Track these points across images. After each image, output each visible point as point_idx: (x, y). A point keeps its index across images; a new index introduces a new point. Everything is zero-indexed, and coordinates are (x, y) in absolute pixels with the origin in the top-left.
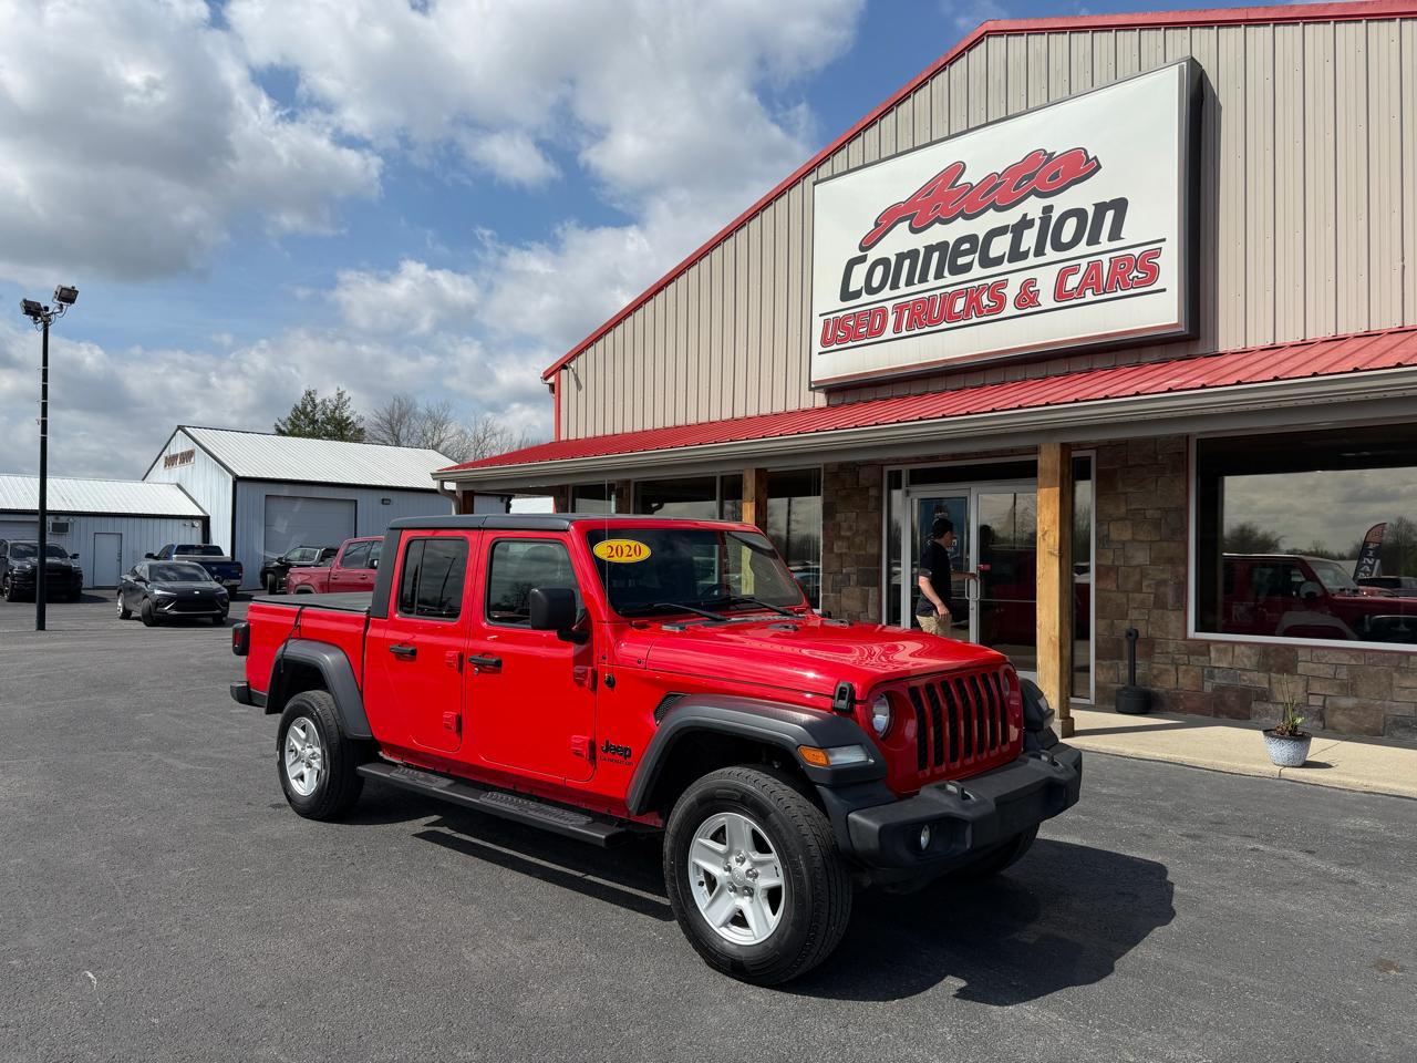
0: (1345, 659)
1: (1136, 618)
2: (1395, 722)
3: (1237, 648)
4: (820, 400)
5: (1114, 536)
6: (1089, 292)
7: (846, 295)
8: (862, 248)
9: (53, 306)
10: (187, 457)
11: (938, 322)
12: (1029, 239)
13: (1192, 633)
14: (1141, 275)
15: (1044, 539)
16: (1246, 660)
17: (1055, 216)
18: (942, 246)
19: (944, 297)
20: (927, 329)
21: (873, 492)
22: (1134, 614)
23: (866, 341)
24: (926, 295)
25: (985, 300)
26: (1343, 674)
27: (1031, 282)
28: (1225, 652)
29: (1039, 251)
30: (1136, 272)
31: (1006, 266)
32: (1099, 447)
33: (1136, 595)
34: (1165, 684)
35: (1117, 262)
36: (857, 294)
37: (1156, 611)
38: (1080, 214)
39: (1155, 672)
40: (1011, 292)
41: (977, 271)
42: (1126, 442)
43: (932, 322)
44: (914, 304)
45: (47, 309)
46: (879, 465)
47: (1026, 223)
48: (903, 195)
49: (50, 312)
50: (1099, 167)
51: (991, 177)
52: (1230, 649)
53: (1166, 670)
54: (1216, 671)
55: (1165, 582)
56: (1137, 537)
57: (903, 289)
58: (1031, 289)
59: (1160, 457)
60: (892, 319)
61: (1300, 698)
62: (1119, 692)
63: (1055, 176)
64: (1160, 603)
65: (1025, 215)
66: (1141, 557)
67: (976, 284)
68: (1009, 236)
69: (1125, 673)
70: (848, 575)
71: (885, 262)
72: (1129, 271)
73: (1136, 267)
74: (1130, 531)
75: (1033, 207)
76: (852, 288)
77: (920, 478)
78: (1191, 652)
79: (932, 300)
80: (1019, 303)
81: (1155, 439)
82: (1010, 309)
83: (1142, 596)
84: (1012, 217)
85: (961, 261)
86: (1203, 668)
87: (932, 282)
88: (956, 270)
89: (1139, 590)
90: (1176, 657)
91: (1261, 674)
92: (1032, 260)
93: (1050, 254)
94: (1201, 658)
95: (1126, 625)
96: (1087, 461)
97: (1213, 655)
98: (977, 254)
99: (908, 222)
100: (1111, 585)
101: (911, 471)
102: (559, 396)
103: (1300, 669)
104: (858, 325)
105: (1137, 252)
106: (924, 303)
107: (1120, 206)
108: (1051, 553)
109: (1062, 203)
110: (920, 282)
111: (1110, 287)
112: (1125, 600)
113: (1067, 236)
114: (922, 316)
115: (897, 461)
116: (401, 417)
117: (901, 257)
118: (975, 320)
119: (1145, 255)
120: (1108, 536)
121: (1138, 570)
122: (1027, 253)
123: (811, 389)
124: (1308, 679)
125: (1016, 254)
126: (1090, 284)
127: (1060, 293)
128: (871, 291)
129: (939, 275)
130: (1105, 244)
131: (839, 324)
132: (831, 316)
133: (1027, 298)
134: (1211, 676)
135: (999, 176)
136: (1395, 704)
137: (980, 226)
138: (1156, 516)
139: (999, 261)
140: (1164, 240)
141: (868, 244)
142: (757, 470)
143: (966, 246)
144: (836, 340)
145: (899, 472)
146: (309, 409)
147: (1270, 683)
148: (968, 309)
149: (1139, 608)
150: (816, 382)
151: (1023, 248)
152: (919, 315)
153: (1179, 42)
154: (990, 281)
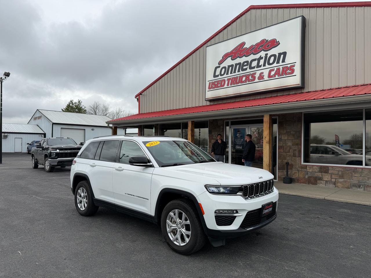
0: (341, 169)
1: (289, 160)
2: (353, 185)
3: (314, 167)
4: (208, 103)
5: (283, 138)
6: (277, 76)
7: (215, 76)
8: (219, 64)
11: (238, 83)
12: (262, 62)
13: (302, 163)
14: (290, 72)
15: (265, 139)
16: (316, 170)
17: (268, 56)
18: (240, 64)
19: (240, 77)
20: (235, 85)
21: (221, 127)
22: (288, 158)
23: (220, 88)
24: (235, 76)
25: (250, 78)
26: (340, 173)
27: (262, 73)
28: (311, 168)
29: (264, 65)
30: (288, 71)
31: (256, 69)
32: (279, 115)
33: (288, 153)
34: (296, 176)
35: (284, 68)
36: (218, 76)
37: (293, 157)
38: (274, 56)
39: (293, 173)
40: (257, 75)
41: (248, 70)
42: (286, 114)
44: (232, 79)
45: (2, 78)
46: (223, 120)
47: (261, 58)
48: (230, 50)
50: (279, 44)
51: (252, 46)
52: (312, 167)
53: (296, 172)
54: (309, 172)
55: (295, 150)
56: (289, 139)
57: (230, 75)
58: (262, 75)
59: (295, 118)
60: (226, 82)
61: (329, 179)
62: (284, 178)
63: (269, 46)
64: (294, 155)
65: (261, 56)
66: (290, 144)
67: (248, 73)
68: (257, 61)
69: (286, 173)
71: (225, 68)
72: (287, 70)
73: (289, 69)
74: (287, 137)
75: (263, 54)
76: (217, 74)
77: (233, 123)
78: (302, 168)
79: (237, 77)
80: (259, 78)
81: (293, 113)
82: (257, 80)
83: (290, 154)
84: (257, 56)
85: (244, 68)
86: (305, 172)
87: (237, 73)
88: (243, 70)
89: (289, 152)
90: (299, 169)
91: (320, 173)
92: (262, 68)
93: (267, 66)
94: (305, 169)
95: (286, 161)
96: (276, 119)
97: (308, 168)
98: (248, 66)
99: (231, 57)
100: (282, 151)
101: (231, 122)
102: (140, 102)
103: (329, 172)
104: (218, 84)
105: (289, 66)
106: (235, 78)
107: (285, 54)
108: (267, 143)
109: (270, 53)
110: (234, 73)
111: (282, 75)
112: (285, 155)
113: (271, 61)
114: (235, 82)
115: (228, 119)
116: (97, 107)
117: (229, 66)
118: (248, 83)
119: (291, 66)
120: (281, 138)
121: (289, 147)
122: (261, 65)
123: (205, 100)
124: (332, 174)
125: (258, 66)
126: (277, 74)
127: (269, 76)
128: (221, 75)
129: (239, 71)
130: (281, 63)
131: (213, 83)
132: (211, 82)
133: (261, 77)
134: (307, 174)
135: (254, 46)
136: (353, 181)
137: (249, 58)
138: (293, 133)
139: (254, 68)
140: (296, 63)
141: (221, 63)
142: (192, 121)
143: (246, 64)
144: (212, 88)
145: (228, 122)
146: (71, 105)
147: (322, 175)
148: (246, 80)
149: (289, 156)
150: (206, 99)
151: (260, 64)
152: (233, 81)
153: (300, 12)
154: (252, 73)
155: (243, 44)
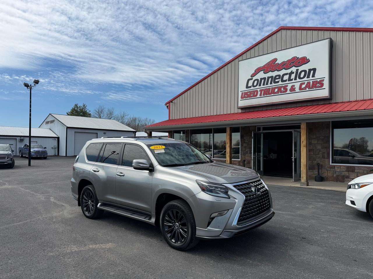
1: (318, 161)
3: (341, 167)
4: (240, 111)
6: (307, 89)
7: (247, 87)
8: (251, 77)
9: (33, 85)
10: (52, 122)
11: (271, 94)
12: (293, 76)
13: (331, 164)
14: (319, 85)
15: (303, 143)
16: (343, 169)
17: (299, 71)
18: (272, 77)
19: (272, 88)
20: (268, 95)
22: (317, 160)
23: (253, 98)
24: (268, 88)
25: (282, 89)
27: (294, 86)
28: (339, 167)
29: (295, 79)
30: (318, 84)
31: (287, 82)
33: (318, 155)
34: (325, 175)
35: (314, 82)
36: (250, 87)
37: (323, 159)
38: (305, 71)
39: (323, 172)
40: (289, 88)
41: (280, 83)
43: (269, 94)
44: (265, 90)
45: (31, 85)
47: (292, 73)
48: (262, 65)
49: (32, 86)
50: (309, 61)
51: (284, 62)
52: (340, 167)
53: (325, 172)
54: (337, 172)
55: (324, 153)
56: (318, 143)
57: (262, 86)
59: (323, 125)
60: (259, 93)
62: (315, 177)
63: (299, 62)
64: (323, 157)
65: (292, 71)
66: (319, 147)
67: (280, 86)
68: (288, 76)
69: (317, 172)
70: (247, 151)
71: (257, 80)
73: (318, 82)
74: (316, 141)
75: (294, 69)
76: (249, 85)
78: (331, 168)
79: (270, 88)
80: (291, 90)
81: (322, 122)
82: (288, 92)
83: (319, 156)
84: (289, 71)
85: (276, 80)
86: (334, 171)
87: (269, 85)
88: (275, 82)
89: (319, 154)
90: (327, 169)
91: (347, 172)
92: (294, 81)
93: (298, 80)
94: (333, 169)
95: (316, 162)
97: (336, 168)
98: (280, 79)
99: (263, 71)
100: (312, 153)
101: (263, 127)
102: (170, 109)
103: (356, 171)
104: (250, 94)
105: (318, 80)
107: (314, 70)
108: (304, 146)
109: (301, 69)
110: (266, 85)
111: (312, 88)
112: (315, 157)
113: (302, 76)
114: (267, 92)
115: (260, 126)
117: (261, 79)
118: (280, 94)
119: (321, 81)
120: (311, 142)
121: (318, 150)
123: (238, 109)
125: (290, 79)
126: (308, 87)
127: (300, 88)
128: (254, 86)
129: (271, 83)
130: (311, 78)
131: (246, 94)
132: (243, 92)
133: (293, 89)
134: (335, 173)
135: (286, 62)
137: (281, 73)
138: (322, 138)
139: (286, 81)
140: (325, 78)
141: (253, 76)
142: (230, 127)
143: (278, 77)
144: (244, 97)
145: (260, 128)
146: (76, 109)
147: (349, 174)
148: (278, 91)
149: (319, 158)
150: (239, 107)
151: (292, 78)
152: (266, 92)
153: (327, 34)
154: (284, 85)
155: (276, 60)
